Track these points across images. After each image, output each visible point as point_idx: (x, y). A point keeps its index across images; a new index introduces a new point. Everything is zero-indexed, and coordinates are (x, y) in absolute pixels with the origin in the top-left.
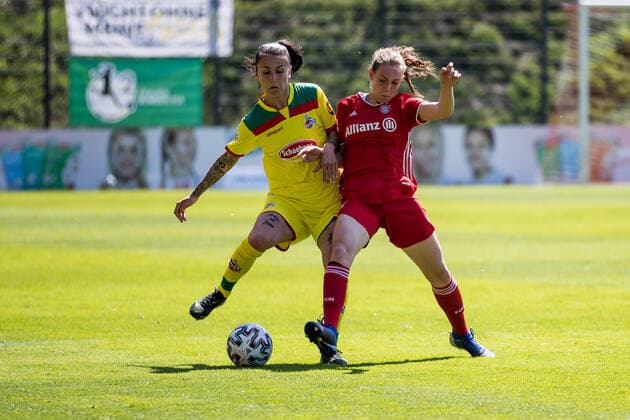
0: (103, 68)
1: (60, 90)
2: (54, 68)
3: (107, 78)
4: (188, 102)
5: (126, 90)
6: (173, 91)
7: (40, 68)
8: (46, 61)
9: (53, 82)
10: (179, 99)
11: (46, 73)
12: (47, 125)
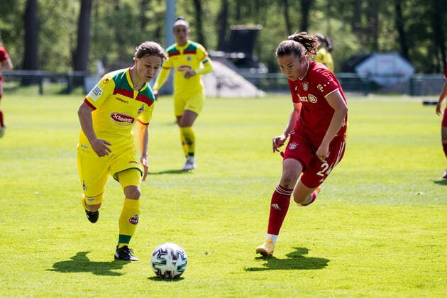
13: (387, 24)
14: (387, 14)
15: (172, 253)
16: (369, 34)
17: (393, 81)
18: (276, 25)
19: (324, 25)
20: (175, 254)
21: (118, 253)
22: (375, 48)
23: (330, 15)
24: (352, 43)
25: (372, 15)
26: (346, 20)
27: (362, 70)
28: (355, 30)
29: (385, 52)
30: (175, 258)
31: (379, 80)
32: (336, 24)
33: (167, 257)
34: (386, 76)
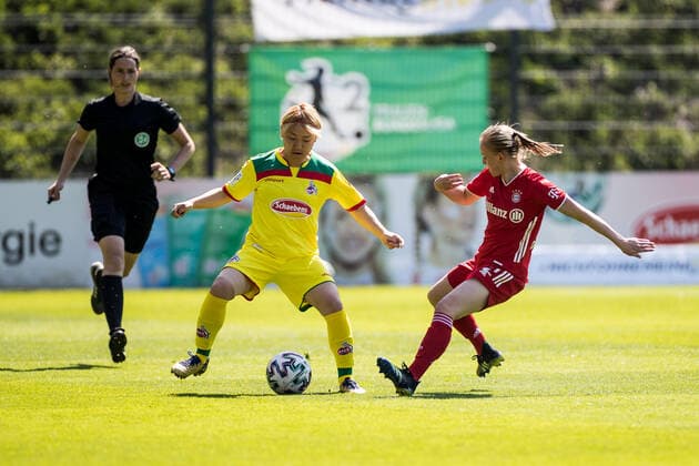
0: (310, 66)
1: (233, 106)
2: (222, 68)
3: (316, 84)
4: (462, 128)
5: (352, 108)
6: (436, 109)
7: (197, 66)
8: (208, 55)
9: (221, 93)
10: (446, 123)
11: (208, 76)
12: (210, 171)
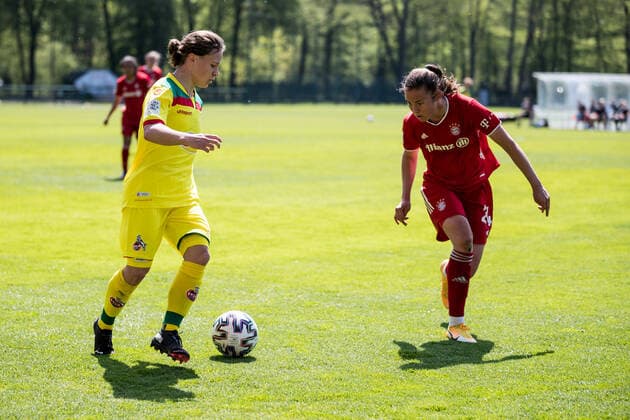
13: (99, 46)
14: (100, 38)
15: (234, 323)
16: (85, 55)
17: (104, 92)
18: (9, 46)
19: (49, 46)
20: (238, 323)
21: (163, 336)
22: (90, 66)
23: (53, 39)
24: (71, 61)
25: (87, 38)
26: (67, 43)
27: (80, 83)
28: (75, 50)
29: (98, 68)
30: (238, 330)
31: (94, 92)
32: (58, 46)
33: (229, 329)
34: (99, 88)
